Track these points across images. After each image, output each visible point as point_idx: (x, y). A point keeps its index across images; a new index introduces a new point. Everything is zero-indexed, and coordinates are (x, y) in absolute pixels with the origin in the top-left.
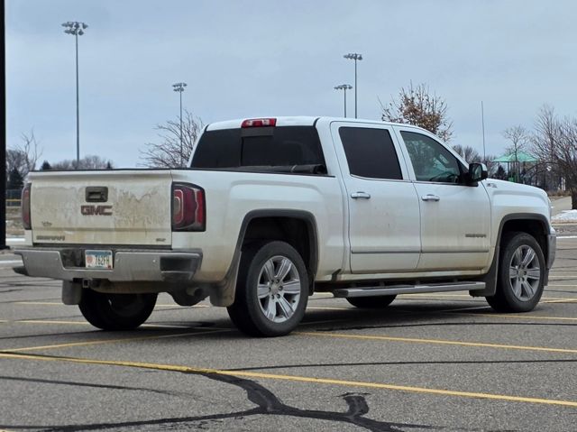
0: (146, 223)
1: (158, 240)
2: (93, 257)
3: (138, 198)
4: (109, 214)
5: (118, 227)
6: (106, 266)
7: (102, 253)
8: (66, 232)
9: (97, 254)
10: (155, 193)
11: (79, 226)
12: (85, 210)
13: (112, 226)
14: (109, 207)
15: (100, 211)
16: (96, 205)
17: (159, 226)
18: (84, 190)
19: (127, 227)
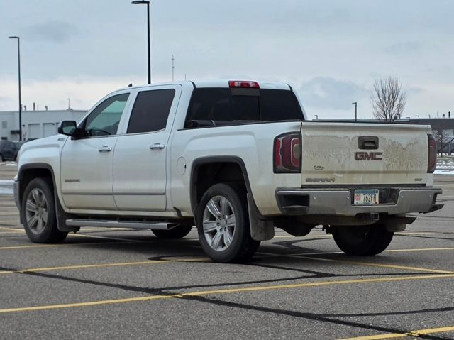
0: (409, 166)
1: (416, 180)
2: (362, 195)
3: (404, 146)
4: (380, 159)
5: (386, 170)
6: (373, 202)
7: (370, 192)
8: (337, 175)
9: (365, 193)
10: (416, 143)
11: (351, 170)
12: (358, 156)
13: (381, 169)
14: (380, 153)
15: (373, 157)
16: (369, 152)
17: (419, 169)
18: (357, 139)
19: (394, 170)
